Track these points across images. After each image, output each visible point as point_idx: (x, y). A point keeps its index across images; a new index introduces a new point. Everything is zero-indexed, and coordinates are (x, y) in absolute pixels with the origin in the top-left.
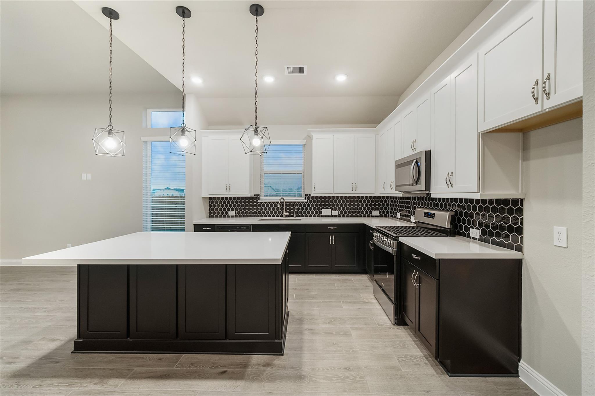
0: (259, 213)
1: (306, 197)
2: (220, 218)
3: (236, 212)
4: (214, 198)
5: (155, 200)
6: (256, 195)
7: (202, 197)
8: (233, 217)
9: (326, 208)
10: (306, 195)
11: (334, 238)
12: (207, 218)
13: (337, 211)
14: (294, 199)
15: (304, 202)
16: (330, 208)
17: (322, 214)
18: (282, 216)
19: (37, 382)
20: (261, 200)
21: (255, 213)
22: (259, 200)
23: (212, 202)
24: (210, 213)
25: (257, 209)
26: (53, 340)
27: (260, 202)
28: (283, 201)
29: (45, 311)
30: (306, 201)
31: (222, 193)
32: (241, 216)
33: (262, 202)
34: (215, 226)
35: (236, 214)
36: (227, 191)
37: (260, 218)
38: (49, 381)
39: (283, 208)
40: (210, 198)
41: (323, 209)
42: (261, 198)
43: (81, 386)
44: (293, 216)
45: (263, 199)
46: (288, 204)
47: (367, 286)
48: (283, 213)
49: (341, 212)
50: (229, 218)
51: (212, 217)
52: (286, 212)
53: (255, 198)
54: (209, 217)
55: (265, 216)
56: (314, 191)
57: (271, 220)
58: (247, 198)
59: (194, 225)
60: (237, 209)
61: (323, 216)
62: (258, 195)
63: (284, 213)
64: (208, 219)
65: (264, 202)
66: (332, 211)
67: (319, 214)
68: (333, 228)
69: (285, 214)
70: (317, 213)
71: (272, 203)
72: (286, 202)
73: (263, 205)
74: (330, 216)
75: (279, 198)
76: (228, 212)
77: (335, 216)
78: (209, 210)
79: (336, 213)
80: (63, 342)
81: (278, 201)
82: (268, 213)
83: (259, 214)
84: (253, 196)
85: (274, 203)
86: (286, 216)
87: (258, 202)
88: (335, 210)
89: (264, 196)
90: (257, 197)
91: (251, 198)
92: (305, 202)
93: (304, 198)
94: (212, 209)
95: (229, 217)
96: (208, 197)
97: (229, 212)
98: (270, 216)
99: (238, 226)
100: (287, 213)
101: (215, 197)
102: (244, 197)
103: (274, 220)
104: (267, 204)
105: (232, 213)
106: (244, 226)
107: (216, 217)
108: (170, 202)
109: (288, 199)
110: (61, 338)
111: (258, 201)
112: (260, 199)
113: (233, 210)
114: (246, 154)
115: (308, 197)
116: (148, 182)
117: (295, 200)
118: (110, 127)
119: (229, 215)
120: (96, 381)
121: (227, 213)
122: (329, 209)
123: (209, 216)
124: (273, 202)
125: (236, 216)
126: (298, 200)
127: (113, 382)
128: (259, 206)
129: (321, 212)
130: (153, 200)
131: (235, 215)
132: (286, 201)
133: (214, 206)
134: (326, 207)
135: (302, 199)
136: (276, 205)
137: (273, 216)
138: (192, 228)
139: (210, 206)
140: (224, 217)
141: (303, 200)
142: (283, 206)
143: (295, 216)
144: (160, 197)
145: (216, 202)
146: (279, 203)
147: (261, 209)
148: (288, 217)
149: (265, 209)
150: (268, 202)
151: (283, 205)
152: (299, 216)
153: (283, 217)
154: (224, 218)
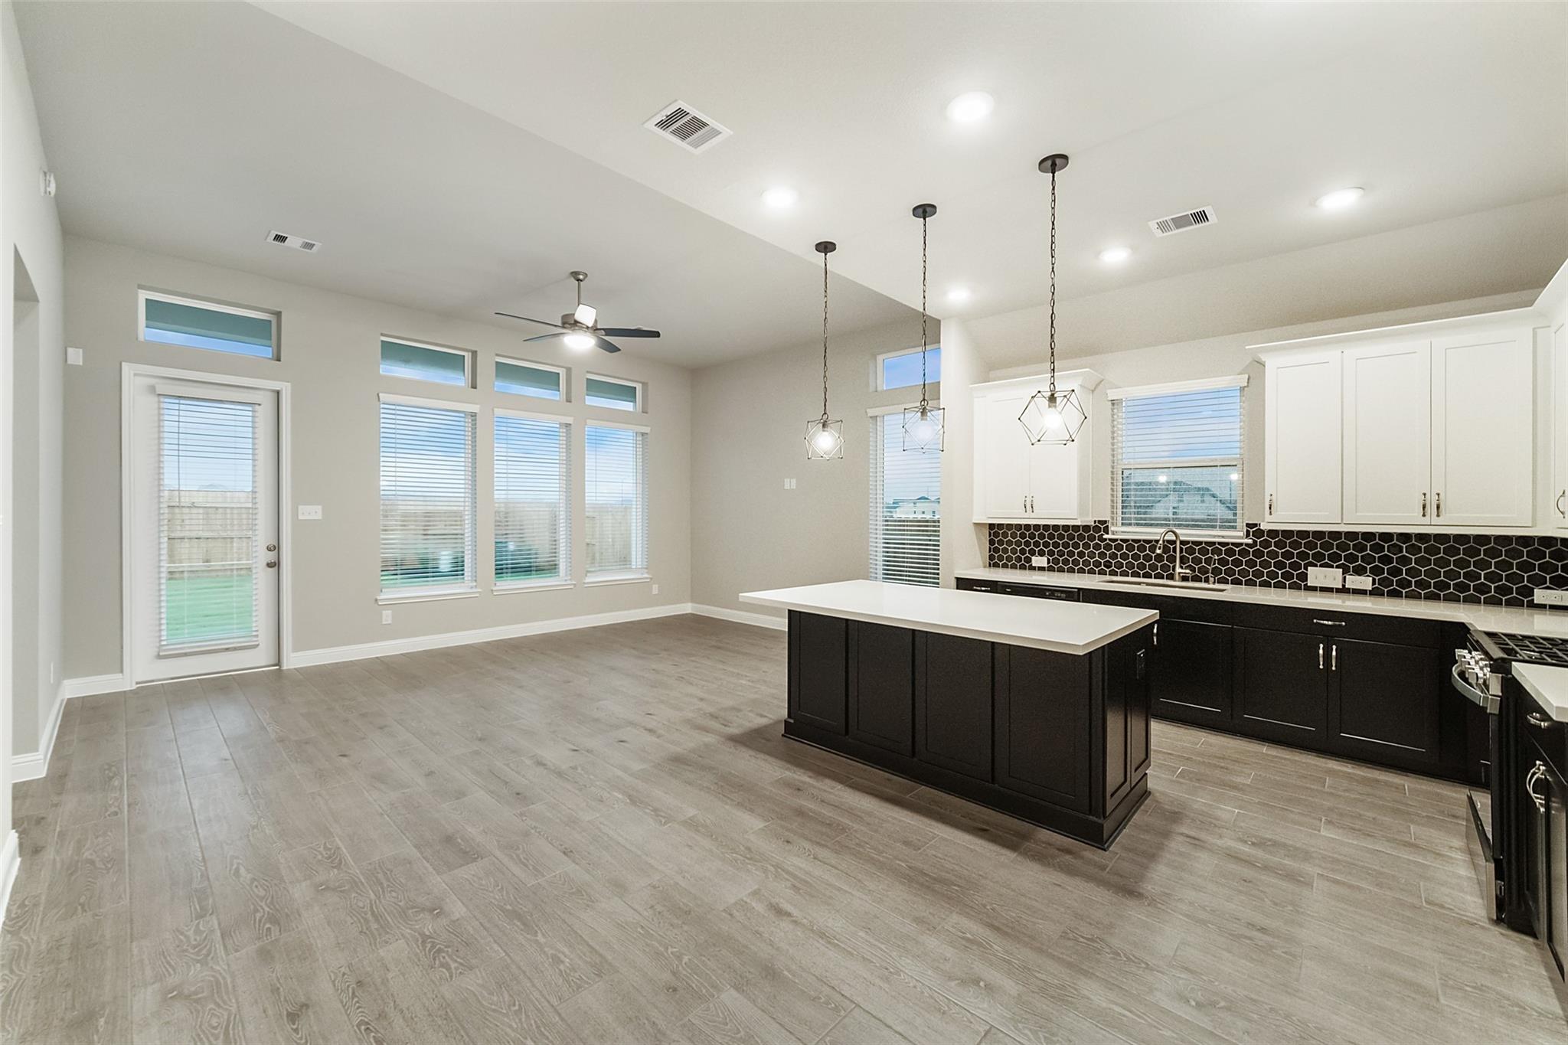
0: (1108, 565)
1: (1248, 531)
2: (1014, 571)
3: (1048, 560)
4: (1000, 526)
5: (891, 525)
6: (1099, 521)
7: (975, 524)
8: (1041, 569)
9: (1321, 566)
10: (1248, 525)
11: (1334, 653)
12: (985, 567)
13: (1368, 576)
14: (1210, 536)
15: (1242, 544)
16: (1337, 567)
17: (1307, 580)
18: (1171, 577)
19: (752, 753)
20: (1113, 534)
21: (1097, 564)
22: (1108, 534)
23: (996, 535)
24: (991, 558)
25: (1102, 555)
26: (762, 716)
27: (1110, 540)
28: (1174, 538)
29: (749, 681)
30: (1250, 541)
31: (1013, 514)
32: (1061, 570)
33: (1116, 540)
34: (997, 585)
35: (1049, 563)
36: (1026, 511)
37: (1108, 577)
38: (762, 756)
39: (1175, 557)
40: (992, 526)
41: (1309, 568)
42: (1112, 528)
43: (794, 772)
44: (1207, 580)
45: (1119, 531)
46: (1190, 547)
47: (1454, 816)
48: (1174, 570)
49: (1384, 582)
50: (1032, 572)
51: (996, 565)
52: (1186, 569)
53: (1097, 529)
54: (990, 566)
55: (1124, 574)
56: (1271, 514)
57: (1139, 583)
58: (1076, 528)
59: (957, 579)
60: (1051, 553)
61: (1314, 589)
62: (1105, 522)
63: (1178, 570)
64: (988, 569)
65: (1121, 540)
66: (1347, 577)
67: (1300, 583)
68: (1330, 623)
69: (1179, 573)
70: (1287, 576)
71: (1142, 542)
72: (1182, 543)
73: (1119, 547)
74: (1338, 591)
75: (1162, 530)
76: (1031, 559)
77: (1363, 592)
78: (990, 551)
79: (1366, 582)
80: (771, 721)
81: (1159, 538)
82: (1131, 566)
83: (1108, 568)
84: (1093, 524)
85: (1148, 542)
86: (1185, 579)
87: (1106, 540)
88: (1360, 571)
89: (1122, 524)
90: (1102, 526)
91: (1086, 528)
92: (1247, 545)
93: (1241, 534)
94: (996, 550)
95: (1032, 568)
96: (985, 524)
97: (1033, 558)
98: (1136, 575)
99: (1050, 590)
100: (1188, 571)
101: (1003, 524)
102: (1068, 526)
103: (1148, 584)
104: (1130, 544)
105: (1039, 561)
106: (1062, 592)
107: (1005, 566)
108: (919, 531)
109: (1187, 534)
110: (771, 716)
111: (1105, 536)
112: (1110, 532)
113: (1041, 553)
114: (1033, 444)
115: (1253, 529)
116: (878, 492)
117: (1215, 536)
118: (825, 417)
119: (1033, 565)
120: (810, 774)
121: (1028, 560)
122: (1335, 570)
123: (990, 564)
124: (1144, 541)
125: (1050, 569)
126: (1223, 537)
127: (828, 781)
128: (1108, 547)
129: (1304, 577)
130: (887, 525)
131: (1046, 565)
132: (1181, 538)
133: (1001, 542)
134: (1319, 560)
135: (1237, 535)
136: (1153, 549)
137: (1147, 575)
138: (954, 583)
139: (992, 542)
140: (1023, 567)
141: (1242, 538)
142: (1175, 551)
143: (1212, 580)
144: (899, 521)
145: (1005, 535)
146: (1161, 542)
147: (1114, 556)
148: (1192, 581)
149: (1124, 556)
150: (1133, 540)
151: (1175, 548)
152: (1226, 581)
153: (1175, 581)
154: (1023, 572)
